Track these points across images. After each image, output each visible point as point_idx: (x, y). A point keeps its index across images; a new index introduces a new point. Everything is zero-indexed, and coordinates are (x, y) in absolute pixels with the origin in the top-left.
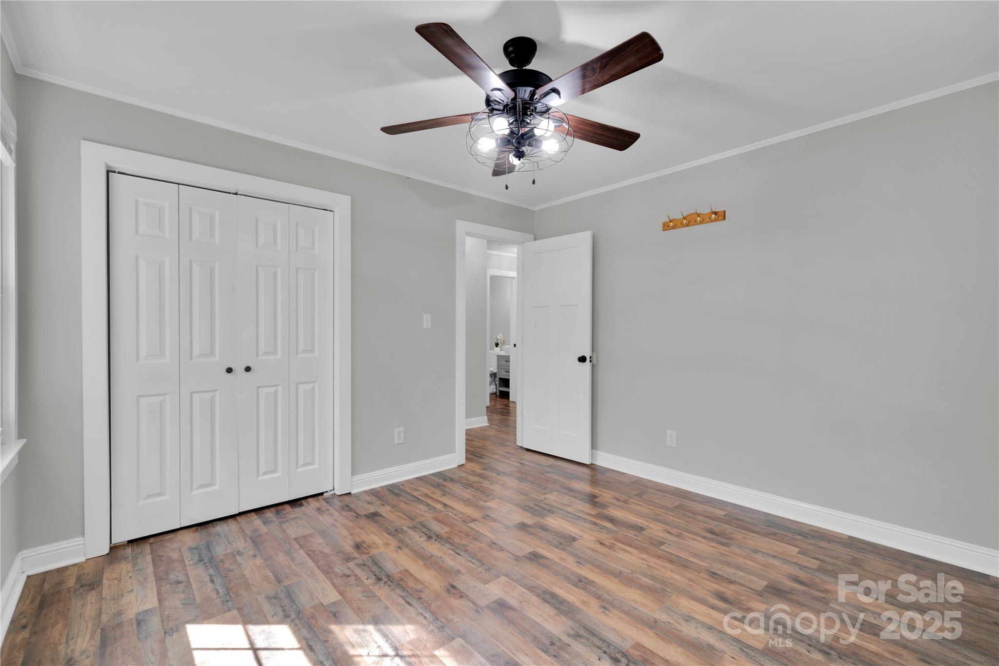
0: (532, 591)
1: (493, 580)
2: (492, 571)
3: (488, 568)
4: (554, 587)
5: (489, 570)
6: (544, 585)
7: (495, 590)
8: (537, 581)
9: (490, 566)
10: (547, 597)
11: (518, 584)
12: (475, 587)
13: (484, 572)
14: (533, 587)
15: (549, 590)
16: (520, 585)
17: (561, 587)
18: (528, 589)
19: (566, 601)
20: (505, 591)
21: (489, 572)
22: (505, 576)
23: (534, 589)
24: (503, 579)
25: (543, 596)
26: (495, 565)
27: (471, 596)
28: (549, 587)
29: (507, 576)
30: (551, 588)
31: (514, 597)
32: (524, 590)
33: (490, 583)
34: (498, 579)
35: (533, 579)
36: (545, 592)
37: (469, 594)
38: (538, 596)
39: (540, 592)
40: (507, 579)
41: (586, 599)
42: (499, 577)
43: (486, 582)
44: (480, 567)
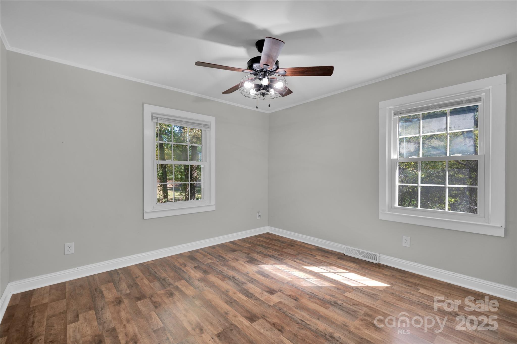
0: (257, 298)
1: (277, 303)
2: (278, 309)
3: (280, 310)
4: (246, 299)
5: (280, 309)
6: (251, 301)
7: (275, 299)
8: (254, 302)
9: (280, 312)
10: (250, 295)
11: (263, 301)
12: (285, 300)
13: (282, 308)
14: (256, 300)
15: (249, 298)
16: (262, 301)
17: (242, 300)
18: (259, 299)
19: (243, 294)
20: (270, 298)
21: (280, 308)
22: (270, 306)
23: (256, 299)
24: (272, 304)
25: (252, 296)
26: (277, 312)
27: (285, 296)
28: (248, 300)
29: (269, 306)
30: (247, 299)
31: (266, 296)
32: (261, 298)
33: (278, 302)
34: (274, 304)
35: (255, 304)
36: (251, 297)
37: (287, 297)
38: (254, 296)
39: (253, 298)
40: (269, 304)
41: (233, 295)
42: (274, 305)
43: (280, 302)
44: (285, 311)
